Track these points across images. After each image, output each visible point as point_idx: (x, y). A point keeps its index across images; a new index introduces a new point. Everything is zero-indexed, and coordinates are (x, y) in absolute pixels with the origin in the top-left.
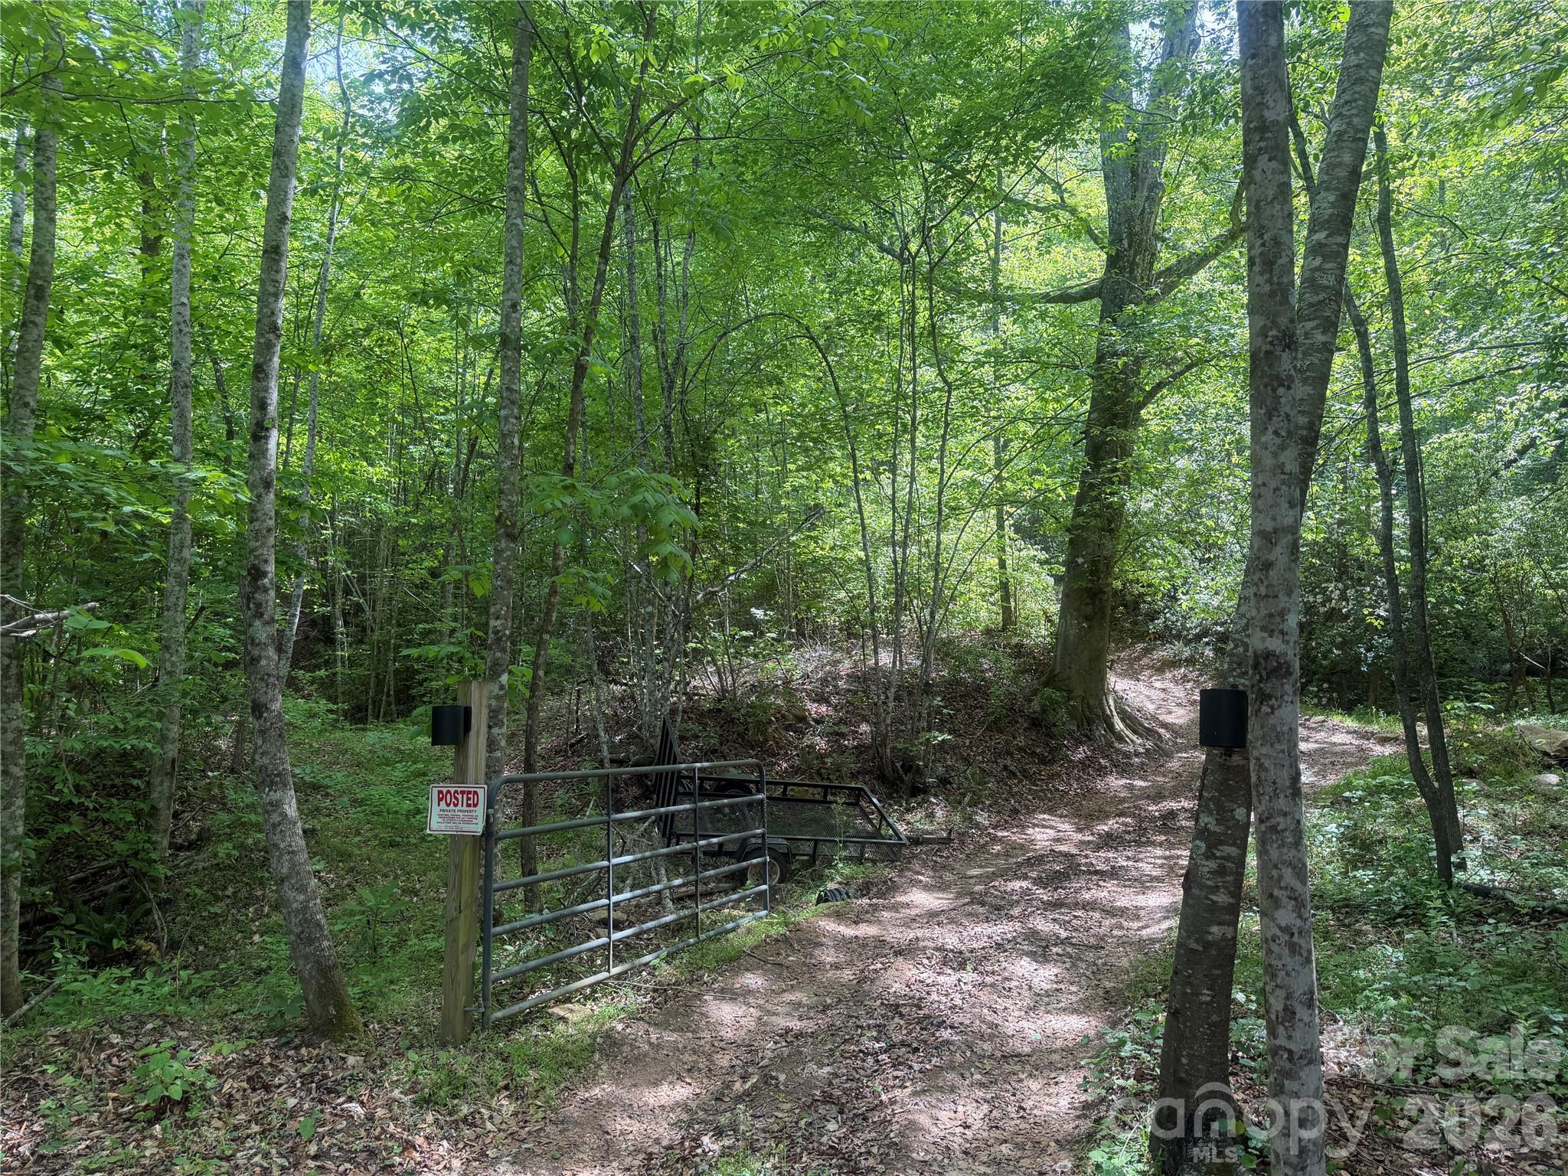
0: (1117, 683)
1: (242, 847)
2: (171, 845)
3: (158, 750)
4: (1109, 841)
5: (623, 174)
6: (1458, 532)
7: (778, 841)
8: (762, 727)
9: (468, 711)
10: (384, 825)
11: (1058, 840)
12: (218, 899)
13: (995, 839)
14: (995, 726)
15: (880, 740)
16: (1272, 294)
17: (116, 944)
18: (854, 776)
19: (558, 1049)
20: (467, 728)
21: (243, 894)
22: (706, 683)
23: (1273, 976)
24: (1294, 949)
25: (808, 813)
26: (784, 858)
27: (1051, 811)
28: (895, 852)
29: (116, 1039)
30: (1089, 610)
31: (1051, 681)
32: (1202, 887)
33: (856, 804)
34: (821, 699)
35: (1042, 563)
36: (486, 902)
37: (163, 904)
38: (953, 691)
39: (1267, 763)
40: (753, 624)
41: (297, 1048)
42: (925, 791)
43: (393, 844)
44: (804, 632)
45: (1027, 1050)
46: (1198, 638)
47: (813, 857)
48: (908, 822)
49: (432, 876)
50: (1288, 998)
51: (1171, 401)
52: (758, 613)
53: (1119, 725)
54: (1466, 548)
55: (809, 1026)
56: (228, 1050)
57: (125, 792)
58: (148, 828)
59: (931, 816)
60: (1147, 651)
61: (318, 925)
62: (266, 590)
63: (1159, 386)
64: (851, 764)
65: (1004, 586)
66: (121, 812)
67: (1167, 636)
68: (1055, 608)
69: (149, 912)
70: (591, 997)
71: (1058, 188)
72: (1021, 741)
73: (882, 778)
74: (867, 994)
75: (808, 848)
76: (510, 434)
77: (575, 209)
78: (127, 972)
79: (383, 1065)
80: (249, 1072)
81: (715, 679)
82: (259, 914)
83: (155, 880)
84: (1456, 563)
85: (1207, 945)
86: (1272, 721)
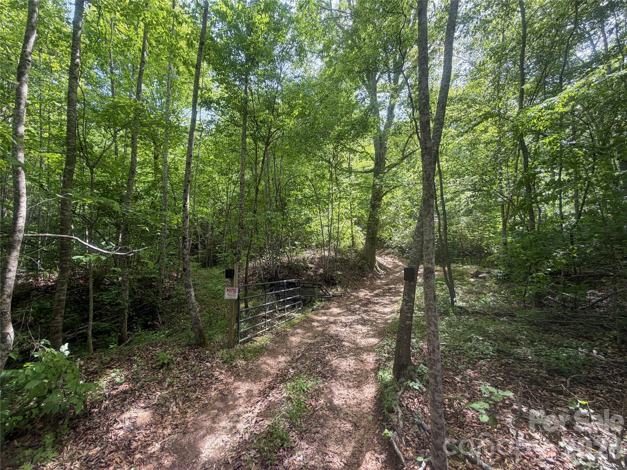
0: (378, 258)
1: (178, 299)
2: (162, 299)
3: (159, 277)
4: (377, 295)
5: (267, 144)
6: (452, 225)
7: (303, 297)
8: (298, 270)
9: (234, 270)
10: (212, 293)
11: (365, 295)
12: (173, 311)
13: (352, 295)
14: (351, 269)
15: (325, 272)
16: (428, 186)
17: (149, 323)
18: (319, 281)
19: (255, 348)
20: (234, 274)
21: (179, 310)
22: (285, 259)
23: (430, 342)
24: (434, 336)
25: (309, 290)
26: (304, 301)
27: (364, 288)
28: (329, 299)
29: (151, 348)
30: (372, 242)
31: (363, 258)
32: (404, 312)
33: (320, 288)
34: (312, 263)
35: (361, 231)
36: (238, 314)
37: (160, 313)
38: (342, 261)
39: (428, 293)
40: (295, 245)
41: (194, 349)
42: (336, 284)
43: (214, 298)
44: (307, 247)
45: (362, 346)
46: (395, 248)
47: (311, 300)
48: (332, 292)
49: (223, 305)
50: (434, 347)
51: (389, 195)
52: (296, 243)
53: (378, 268)
54: (454, 228)
55: (312, 341)
56: (177, 350)
57: (151, 286)
58: (157, 295)
59: (337, 290)
60: (384, 251)
61: (199, 320)
62: (186, 242)
63: (387, 192)
64: (319, 278)
65: (352, 236)
66: (150, 292)
67: (388, 247)
68: (364, 241)
69: (157, 315)
70: (261, 335)
71: (363, 147)
72: (357, 272)
73: (326, 281)
74: (325, 334)
75: (309, 298)
76: (242, 204)
77: (256, 152)
78: (153, 332)
79: (215, 353)
80: (183, 356)
81: (287, 258)
82: (183, 315)
83: (158, 308)
84: (451, 231)
85: (406, 325)
86: (429, 283)
